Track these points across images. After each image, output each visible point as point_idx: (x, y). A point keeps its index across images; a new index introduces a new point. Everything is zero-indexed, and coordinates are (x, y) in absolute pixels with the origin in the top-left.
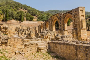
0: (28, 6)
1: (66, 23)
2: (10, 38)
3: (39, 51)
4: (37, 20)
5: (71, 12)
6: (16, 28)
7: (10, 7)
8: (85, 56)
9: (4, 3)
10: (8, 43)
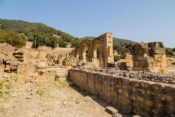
0: (62, 32)
1: (95, 50)
2: (21, 65)
3: (57, 79)
4: (71, 47)
5: (99, 38)
6: (47, 55)
7: (42, 32)
8: (94, 84)
9: (37, 28)
10: (18, 70)
